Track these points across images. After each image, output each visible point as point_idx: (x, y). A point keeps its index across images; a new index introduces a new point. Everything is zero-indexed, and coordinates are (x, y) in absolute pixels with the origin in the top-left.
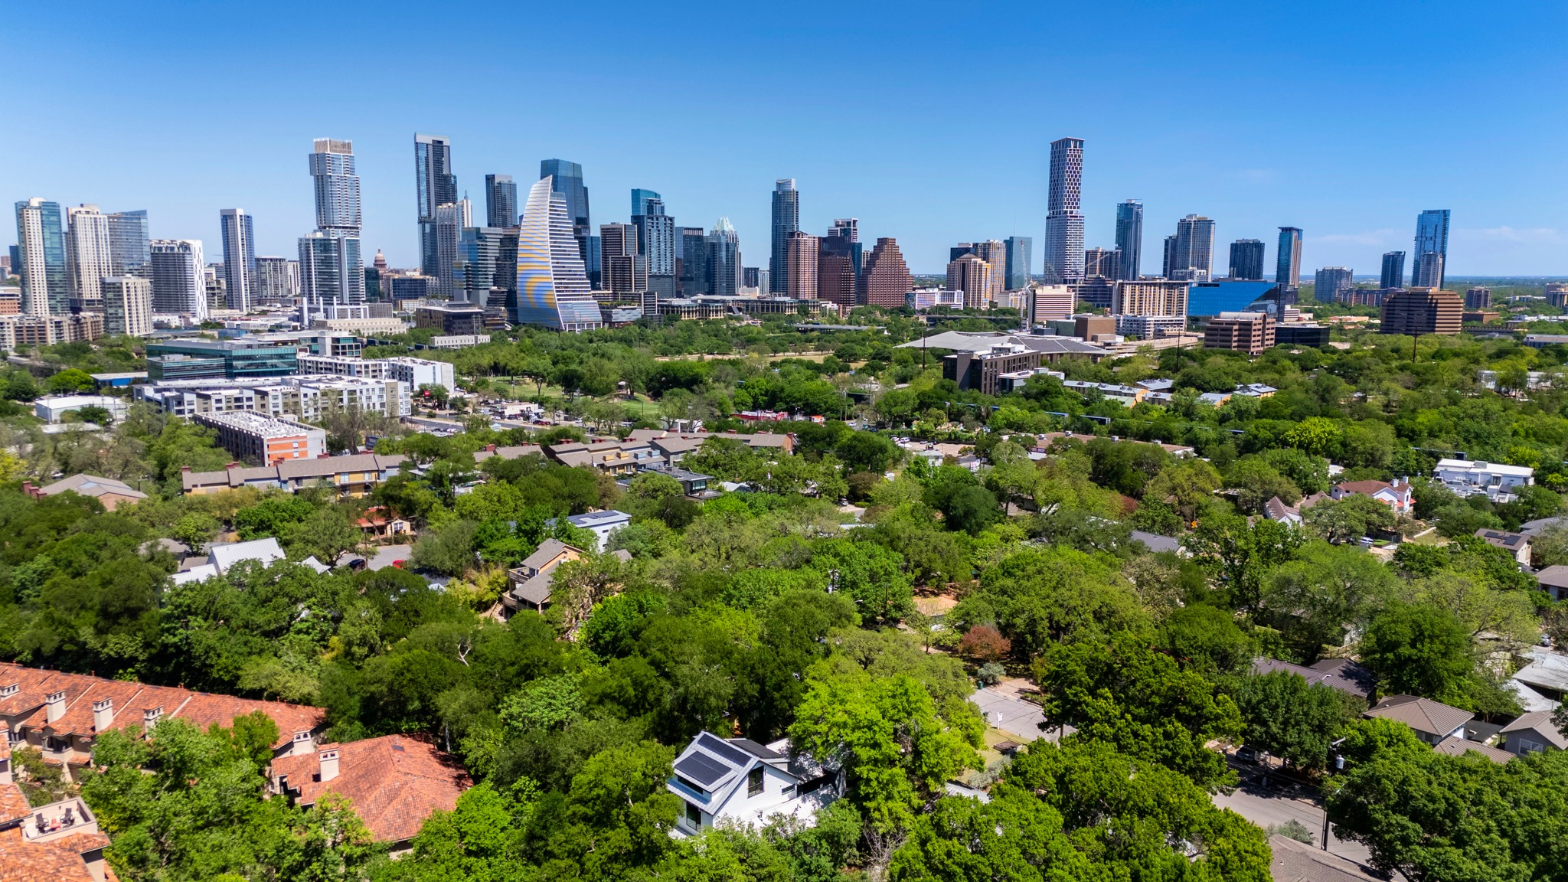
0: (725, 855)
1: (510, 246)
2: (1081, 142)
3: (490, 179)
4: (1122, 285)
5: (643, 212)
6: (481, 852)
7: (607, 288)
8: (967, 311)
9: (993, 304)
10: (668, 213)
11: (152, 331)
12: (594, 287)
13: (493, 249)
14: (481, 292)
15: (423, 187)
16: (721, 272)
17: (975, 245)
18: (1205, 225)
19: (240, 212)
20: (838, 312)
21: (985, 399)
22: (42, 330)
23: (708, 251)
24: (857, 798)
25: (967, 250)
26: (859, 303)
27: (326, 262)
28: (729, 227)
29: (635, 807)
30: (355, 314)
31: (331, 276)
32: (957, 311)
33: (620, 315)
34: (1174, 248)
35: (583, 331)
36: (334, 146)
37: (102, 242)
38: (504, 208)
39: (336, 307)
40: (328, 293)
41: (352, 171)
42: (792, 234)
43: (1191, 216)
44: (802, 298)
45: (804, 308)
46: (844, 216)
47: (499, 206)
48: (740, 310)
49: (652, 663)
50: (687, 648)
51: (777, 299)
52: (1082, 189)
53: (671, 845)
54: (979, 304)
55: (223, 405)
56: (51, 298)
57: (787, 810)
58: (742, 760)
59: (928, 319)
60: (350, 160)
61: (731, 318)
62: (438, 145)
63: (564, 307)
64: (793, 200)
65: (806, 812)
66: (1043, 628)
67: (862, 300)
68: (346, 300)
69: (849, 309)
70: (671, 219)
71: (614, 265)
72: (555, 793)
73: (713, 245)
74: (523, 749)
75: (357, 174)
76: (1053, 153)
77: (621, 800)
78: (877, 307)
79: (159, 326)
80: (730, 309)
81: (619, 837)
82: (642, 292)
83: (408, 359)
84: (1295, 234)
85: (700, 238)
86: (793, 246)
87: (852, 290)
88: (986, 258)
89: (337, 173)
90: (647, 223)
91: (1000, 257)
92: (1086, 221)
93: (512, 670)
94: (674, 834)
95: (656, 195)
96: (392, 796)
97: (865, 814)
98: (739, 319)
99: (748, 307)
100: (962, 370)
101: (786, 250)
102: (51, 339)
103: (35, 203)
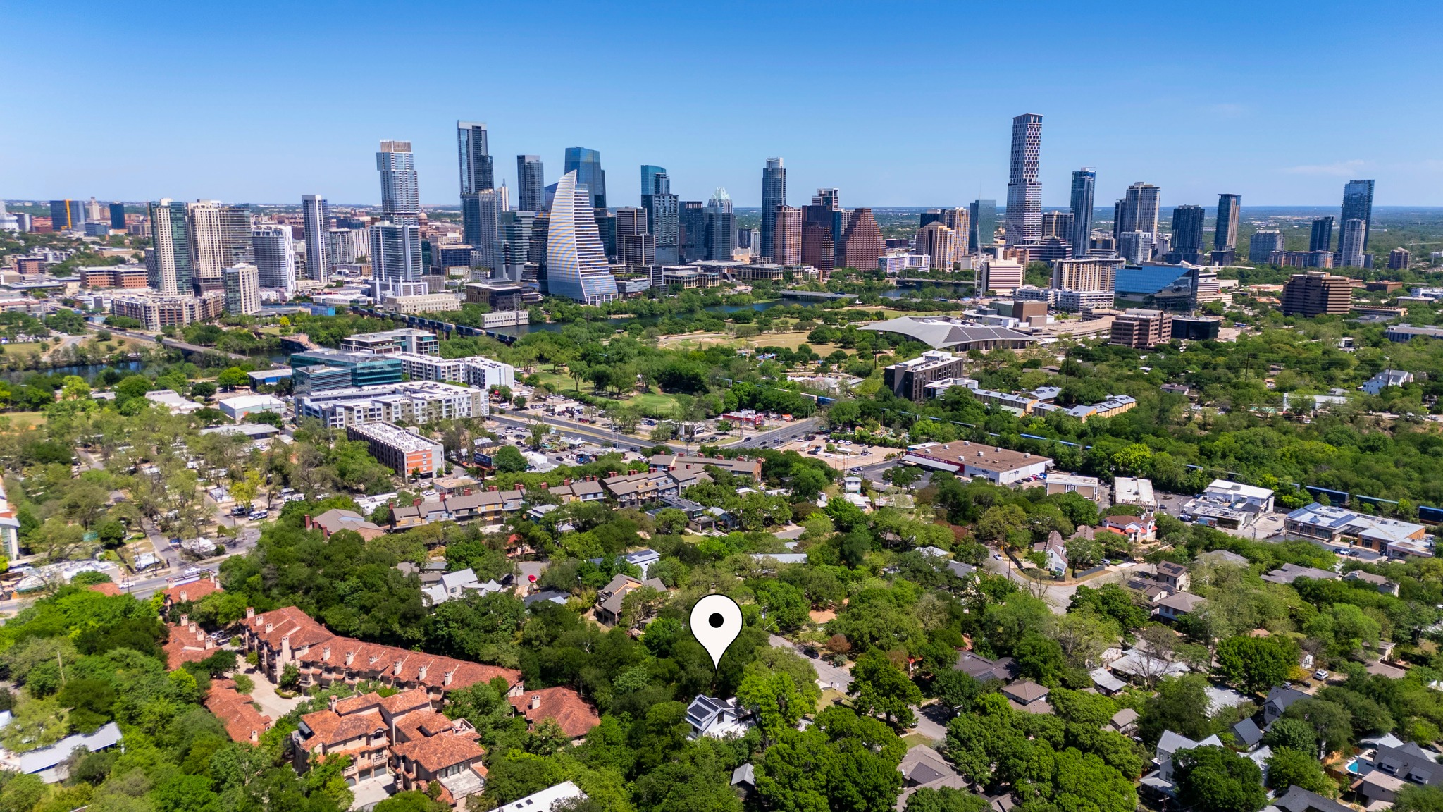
0: (708, 747)
1: (542, 227)
2: (1040, 118)
3: (521, 159)
4: (1061, 263)
5: (651, 191)
6: (612, 743)
7: (621, 262)
8: (934, 273)
9: (957, 266)
10: (672, 192)
11: (260, 308)
12: (611, 262)
13: (527, 229)
14: (518, 267)
15: (465, 167)
16: (718, 237)
17: (943, 211)
18: (1151, 192)
19: (318, 198)
20: (818, 275)
21: (913, 407)
22: (180, 312)
23: (707, 221)
24: (761, 726)
25: (935, 217)
26: (838, 266)
27: (394, 247)
28: (725, 196)
29: (673, 728)
30: (417, 291)
31: (397, 259)
32: (923, 273)
33: (633, 286)
34: (1123, 209)
35: (602, 303)
36: (397, 146)
37: (215, 231)
38: (533, 183)
39: (402, 284)
40: (395, 273)
41: (411, 166)
42: (780, 208)
43: (1138, 183)
44: (788, 265)
45: (789, 275)
46: (826, 186)
47: (528, 181)
48: (733, 276)
49: (677, 662)
50: (693, 657)
51: (767, 266)
52: (1041, 159)
53: (687, 743)
54: (944, 265)
55: (362, 414)
56: (179, 279)
57: (732, 730)
58: (715, 709)
59: (898, 282)
60: (409, 157)
61: (726, 285)
62: (477, 131)
63: (586, 282)
64: (780, 176)
65: (740, 730)
66: (867, 638)
67: (841, 263)
68: (410, 278)
69: (828, 273)
70: (675, 197)
71: (627, 242)
72: (639, 720)
73: (711, 216)
74: (624, 700)
75: (416, 168)
76: (1015, 127)
77: (667, 725)
78: (853, 270)
79: (265, 303)
80: (725, 276)
81: (667, 740)
82: (650, 266)
83: (479, 358)
84: (1233, 200)
85: (700, 210)
86: (780, 218)
87: (832, 254)
88: (951, 225)
89: (399, 168)
90: (655, 201)
91: (964, 222)
92: (1043, 188)
93: (614, 661)
94: (689, 739)
95: (663, 170)
96: (567, 717)
97: (764, 732)
98: (732, 286)
99: (742, 274)
100: (898, 380)
101: (775, 219)
102: (186, 318)
103: (165, 203)
